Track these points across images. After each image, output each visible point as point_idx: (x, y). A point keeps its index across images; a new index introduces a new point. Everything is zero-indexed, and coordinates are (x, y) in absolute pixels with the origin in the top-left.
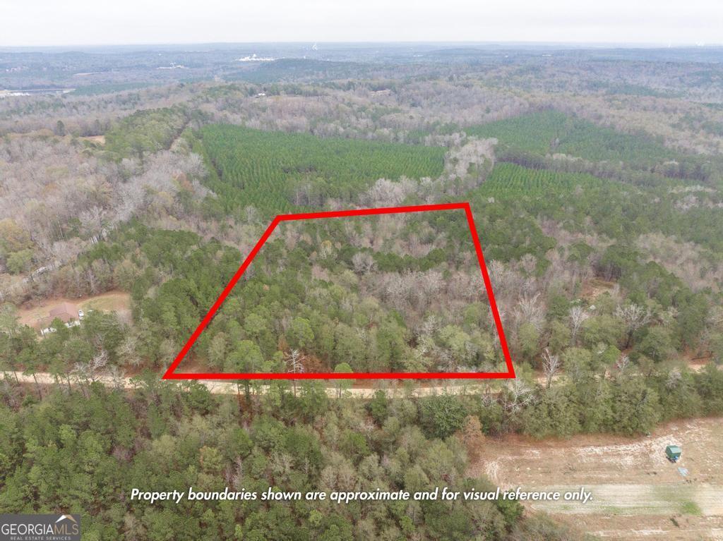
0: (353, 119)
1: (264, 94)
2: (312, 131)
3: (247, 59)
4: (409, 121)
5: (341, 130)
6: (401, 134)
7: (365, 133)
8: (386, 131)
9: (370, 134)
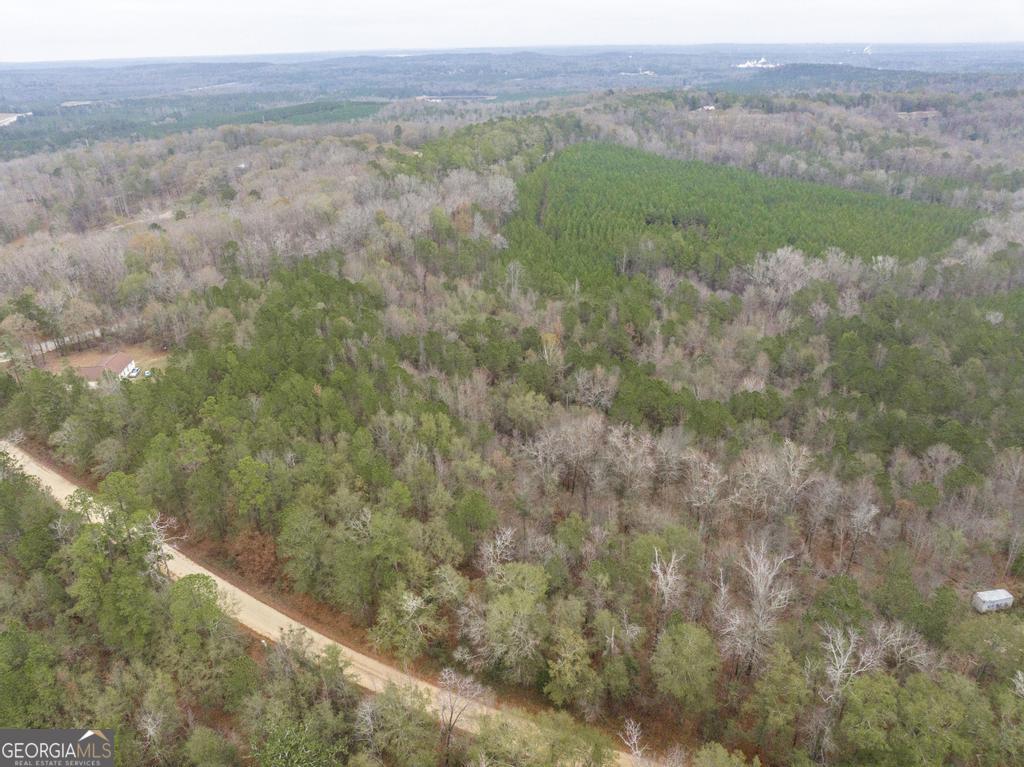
0: (834, 151)
1: (712, 108)
2: (754, 166)
3: (749, 64)
4: (938, 160)
5: (803, 166)
6: (910, 183)
7: (841, 175)
8: (881, 175)
9: (850, 178)
